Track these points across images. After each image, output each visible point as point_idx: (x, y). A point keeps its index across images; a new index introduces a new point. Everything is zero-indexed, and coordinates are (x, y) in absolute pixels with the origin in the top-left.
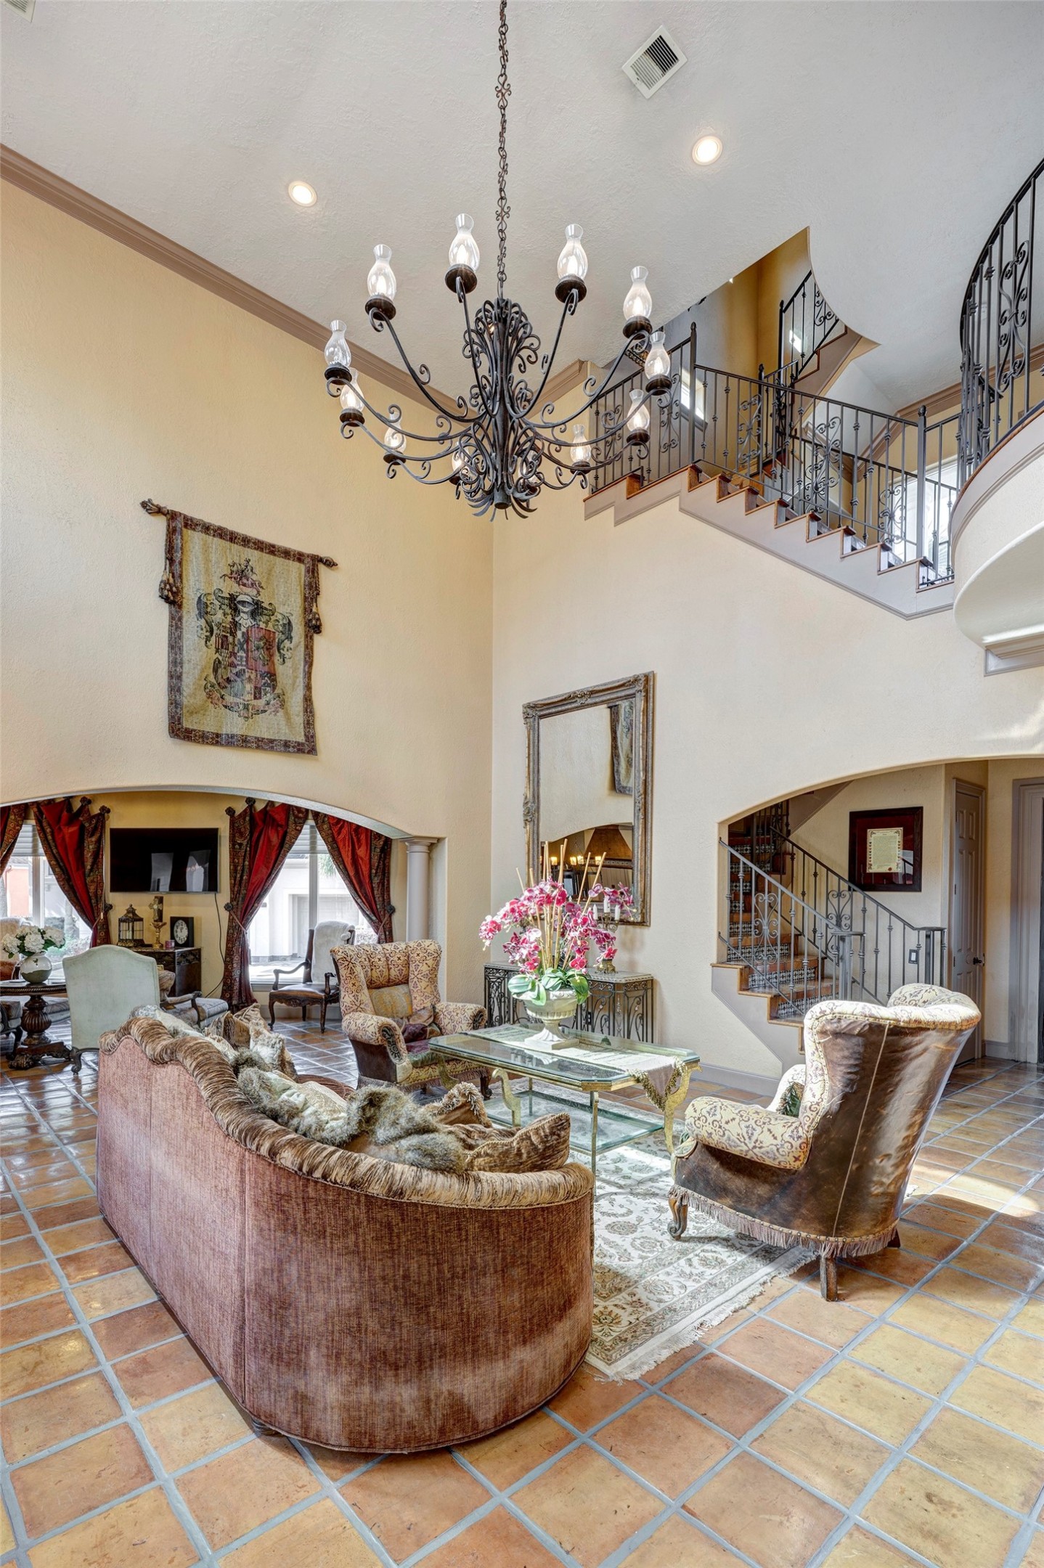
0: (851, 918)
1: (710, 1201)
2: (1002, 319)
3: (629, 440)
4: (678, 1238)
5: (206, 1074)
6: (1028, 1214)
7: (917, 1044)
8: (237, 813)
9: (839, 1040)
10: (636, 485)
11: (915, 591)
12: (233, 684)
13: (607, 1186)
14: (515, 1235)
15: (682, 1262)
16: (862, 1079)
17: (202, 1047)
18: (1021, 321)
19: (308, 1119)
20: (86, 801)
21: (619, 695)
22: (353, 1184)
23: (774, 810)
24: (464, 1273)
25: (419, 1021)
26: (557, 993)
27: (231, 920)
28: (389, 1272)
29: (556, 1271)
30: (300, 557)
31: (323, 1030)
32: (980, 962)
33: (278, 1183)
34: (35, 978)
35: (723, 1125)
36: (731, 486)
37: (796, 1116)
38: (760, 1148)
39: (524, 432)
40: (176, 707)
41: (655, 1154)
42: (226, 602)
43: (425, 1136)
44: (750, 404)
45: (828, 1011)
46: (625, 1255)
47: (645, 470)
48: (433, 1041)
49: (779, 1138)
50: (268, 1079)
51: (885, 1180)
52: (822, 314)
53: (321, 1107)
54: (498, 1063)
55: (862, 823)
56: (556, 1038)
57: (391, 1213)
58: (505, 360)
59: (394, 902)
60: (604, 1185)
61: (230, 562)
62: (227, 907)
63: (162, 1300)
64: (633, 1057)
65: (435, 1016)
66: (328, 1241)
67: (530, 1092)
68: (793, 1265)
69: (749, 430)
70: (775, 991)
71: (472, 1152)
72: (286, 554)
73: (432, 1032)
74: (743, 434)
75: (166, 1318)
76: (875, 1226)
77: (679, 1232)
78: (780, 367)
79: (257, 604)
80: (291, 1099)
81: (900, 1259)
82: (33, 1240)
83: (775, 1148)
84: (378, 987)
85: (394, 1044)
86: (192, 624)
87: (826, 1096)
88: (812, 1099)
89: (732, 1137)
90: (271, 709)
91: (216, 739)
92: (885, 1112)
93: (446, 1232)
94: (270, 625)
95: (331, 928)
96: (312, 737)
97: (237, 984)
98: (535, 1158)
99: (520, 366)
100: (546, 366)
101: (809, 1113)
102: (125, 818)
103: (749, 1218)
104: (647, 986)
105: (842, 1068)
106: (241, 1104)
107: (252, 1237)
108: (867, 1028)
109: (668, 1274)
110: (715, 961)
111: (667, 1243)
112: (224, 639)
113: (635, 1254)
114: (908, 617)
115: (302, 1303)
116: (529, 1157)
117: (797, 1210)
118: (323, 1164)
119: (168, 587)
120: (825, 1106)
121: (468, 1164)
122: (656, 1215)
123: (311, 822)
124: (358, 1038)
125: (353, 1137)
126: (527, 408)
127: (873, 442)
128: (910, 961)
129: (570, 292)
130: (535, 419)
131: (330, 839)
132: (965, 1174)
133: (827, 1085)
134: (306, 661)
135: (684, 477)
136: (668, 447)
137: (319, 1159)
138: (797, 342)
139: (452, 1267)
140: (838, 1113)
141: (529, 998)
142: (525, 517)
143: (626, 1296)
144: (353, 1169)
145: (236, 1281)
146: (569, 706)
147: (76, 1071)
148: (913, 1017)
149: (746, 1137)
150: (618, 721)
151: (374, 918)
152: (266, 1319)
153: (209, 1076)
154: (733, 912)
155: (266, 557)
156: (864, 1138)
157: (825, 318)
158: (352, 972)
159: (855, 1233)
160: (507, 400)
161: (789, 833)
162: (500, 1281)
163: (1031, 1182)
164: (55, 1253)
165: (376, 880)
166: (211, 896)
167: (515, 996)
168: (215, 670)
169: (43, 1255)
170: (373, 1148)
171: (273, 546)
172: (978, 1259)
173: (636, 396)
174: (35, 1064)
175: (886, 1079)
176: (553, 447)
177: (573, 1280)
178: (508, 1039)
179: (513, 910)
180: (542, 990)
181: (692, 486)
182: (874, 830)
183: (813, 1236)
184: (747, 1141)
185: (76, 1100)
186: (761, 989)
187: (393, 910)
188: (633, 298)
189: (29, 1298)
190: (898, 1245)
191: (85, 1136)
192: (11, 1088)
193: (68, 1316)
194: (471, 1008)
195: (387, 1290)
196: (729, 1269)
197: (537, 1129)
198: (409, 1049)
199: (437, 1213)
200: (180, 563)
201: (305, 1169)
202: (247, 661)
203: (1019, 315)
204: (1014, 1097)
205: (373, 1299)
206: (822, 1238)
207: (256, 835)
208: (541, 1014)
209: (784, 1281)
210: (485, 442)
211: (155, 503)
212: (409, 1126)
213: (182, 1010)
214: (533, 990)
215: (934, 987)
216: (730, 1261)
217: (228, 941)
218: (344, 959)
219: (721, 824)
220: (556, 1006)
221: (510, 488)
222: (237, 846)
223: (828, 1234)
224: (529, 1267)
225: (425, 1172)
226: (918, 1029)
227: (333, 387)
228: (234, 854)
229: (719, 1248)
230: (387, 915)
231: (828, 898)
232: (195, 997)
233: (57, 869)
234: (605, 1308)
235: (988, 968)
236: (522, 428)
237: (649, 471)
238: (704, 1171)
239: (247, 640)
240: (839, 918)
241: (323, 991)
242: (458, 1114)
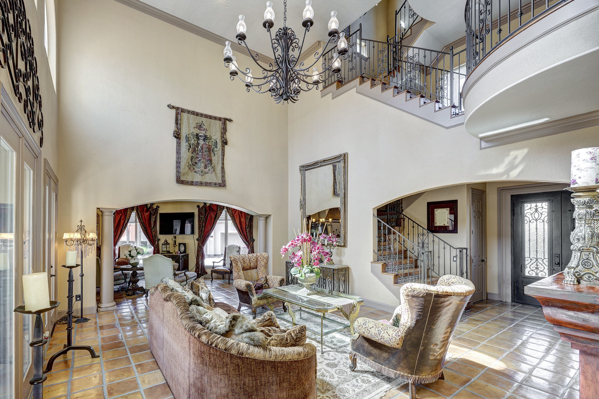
0: (428, 244)
1: (365, 358)
2: (480, 13)
3: (333, 71)
4: (353, 371)
5: (180, 306)
6: (502, 369)
7: (447, 301)
8: (200, 207)
9: (414, 299)
10: (340, 84)
11: (450, 118)
12: (198, 164)
13: (327, 348)
14: (284, 371)
15: (354, 380)
16: (424, 314)
17: (179, 296)
18: (488, 13)
19: (212, 324)
20: (152, 204)
21: (334, 161)
22: (225, 350)
23: (396, 202)
24: (265, 384)
25: (261, 282)
26: (309, 275)
27: (198, 244)
28: (238, 382)
29: (300, 384)
30: (220, 119)
31: (229, 283)
32: (484, 261)
33: (201, 348)
34: (134, 265)
35: (369, 329)
36: (376, 82)
37: (398, 327)
38: (383, 339)
39: (294, 73)
40: (179, 173)
41: (347, 336)
42: (195, 136)
43: (252, 333)
44: (382, 51)
45: (409, 287)
46: (332, 376)
47: (343, 78)
48: (264, 291)
49: (391, 336)
50: (199, 309)
51: (435, 354)
52: (412, 14)
53: (217, 319)
54: (287, 300)
55: (432, 207)
56: (309, 291)
57: (239, 361)
58: (286, 49)
59: (254, 238)
60: (326, 347)
61: (196, 123)
62: (197, 240)
63: (167, 383)
64: (337, 299)
65: (266, 280)
66: (217, 369)
67: (300, 310)
68: (399, 385)
69: (382, 61)
70: (397, 273)
71: (270, 338)
72: (215, 118)
73: (265, 286)
74: (380, 62)
75: (168, 389)
76: (432, 372)
77: (353, 368)
78: (396, 35)
79: (205, 136)
80: (207, 317)
81: (444, 385)
82: (128, 357)
83: (389, 340)
84: (246, 270)
85: (251, 291)
86: (184, 144)
87: (409, 320)
88: (404, 321)
89: (372, 334)
90: (210, 172)
91: (192, 183)
92: (434, 327)
93: (259, 369)
94: (210, 143)
95: (232, 247)
96: (224, 181)
97: (201, 266)
98: (293, 342)
99: (292, 49)
100: (300, 50)
101: (403, 326)
102: (164, 210)
103: (380, 365)
104: (346, 270)
105: (416, 309)
106: (191, 318)
107: (193, 366)
108: (425, 294)
109: (348, 385)
110: (372, 261)
111: (349, 372)
112: (194, 149)
113: (336, 376)
114: (447, 128)
115: (209, 391)
116: (290, 341)
117: (399, 364)
118: (216, 342)
119: (176, 133)
120: (409, 324)
121: (268, 343)
122: (345, 361)
123: (225, 210)
124: (239, 288)
125: (227, 332)
126: (295, 64)
127: (432, 63)
128: (454, 261)
129: (307, 24)
130: (297, 68)
131: (232, 215)
132: (475, 350)
133: (410, 316)
134: (222, 155)
135: (358, 80)
136: (352, 69)
137: (214, 340)
138: (403, 24)
139: (261, 382)
140: (414, 327)
141: (298, 276)
142: (295, 103)
143: (331, 393)
144: (226, 344)
145: (188, 380)
146: (316, 166)
147: (146, 297)
148: (445, 291)
149: (378, 334)
150: (336, 170)
151: (247, 243)
152: (197, 395)
153: (181, 307)
154: (379, 242)
155: (208, 120)
156: (426, 337)
157: (413, 15)
158: (237, 265)
159: (423, 374)
160: (287, 62)
161: (402, 211)
162: (278, 388)
163: (504, 355)
164: (134, 363)
165: (248, 230)
166: (192, 236)
167: (293, 275)
168: (192, 160)
169: (130, 363)
170: (233, 336)
171: (211, 116)
172: (478, 387)
173: (335, 55)
174: (134, 294)
175: (434, 315)
176: (304, 77)
177: (307, 388)
178: (291, 290)
179: (292, 244)
180: (303, 273)
181: (361, 83)
182: (437, 209)
183: (406, 374)
184: (378, 336)
185: (146, 307)
186: (391, 272)
187: (254, 240)
188: (332, 22)
189: (125, 379)
190: (443, 379)
191: (147, 321)
192: (126, 302)
193: (136, 387)
194: (279, 278)
195: (238, 388)
196: (372, 385)
197: (294, 331)
198: (256, 293)
199: (255, 362)
200: (180, 124)
201: (209, 343)
202: (202, 156)
203: (487, 11)
204: (499, 317)
205: (233, 391)
206: (410, 375)
207: (207, 214)
208: (303, 282)
209: (395, 391)
210: (280, 78)
211: (172, 105)
212: (246, 329)
213: (181, 276)
214: (300, 273)
215: (457, 277)
216: (373, 381)
217: (197, 251)
218: (234, 260)
219: (374, 209)
220: (309, 279)
221: (288, 93)
222: (200, 218)
223: (412, 374)
224: (290, 383)
225: (251, 346)
226: (447, 295)
227: (227, 64)
228: (199, 221)
229: (369, 376)
230: (252, 242)
231: (418, 236)
232: (185, 272)
233: (143, 227)
234: (323, 397)
235: (488, 263)
236: (293, 71)
237: (344, 79)
238: (362, 346)
239: (202, 149)
240: (423, 244)
241: (229, 269)
242: (267, 322)
